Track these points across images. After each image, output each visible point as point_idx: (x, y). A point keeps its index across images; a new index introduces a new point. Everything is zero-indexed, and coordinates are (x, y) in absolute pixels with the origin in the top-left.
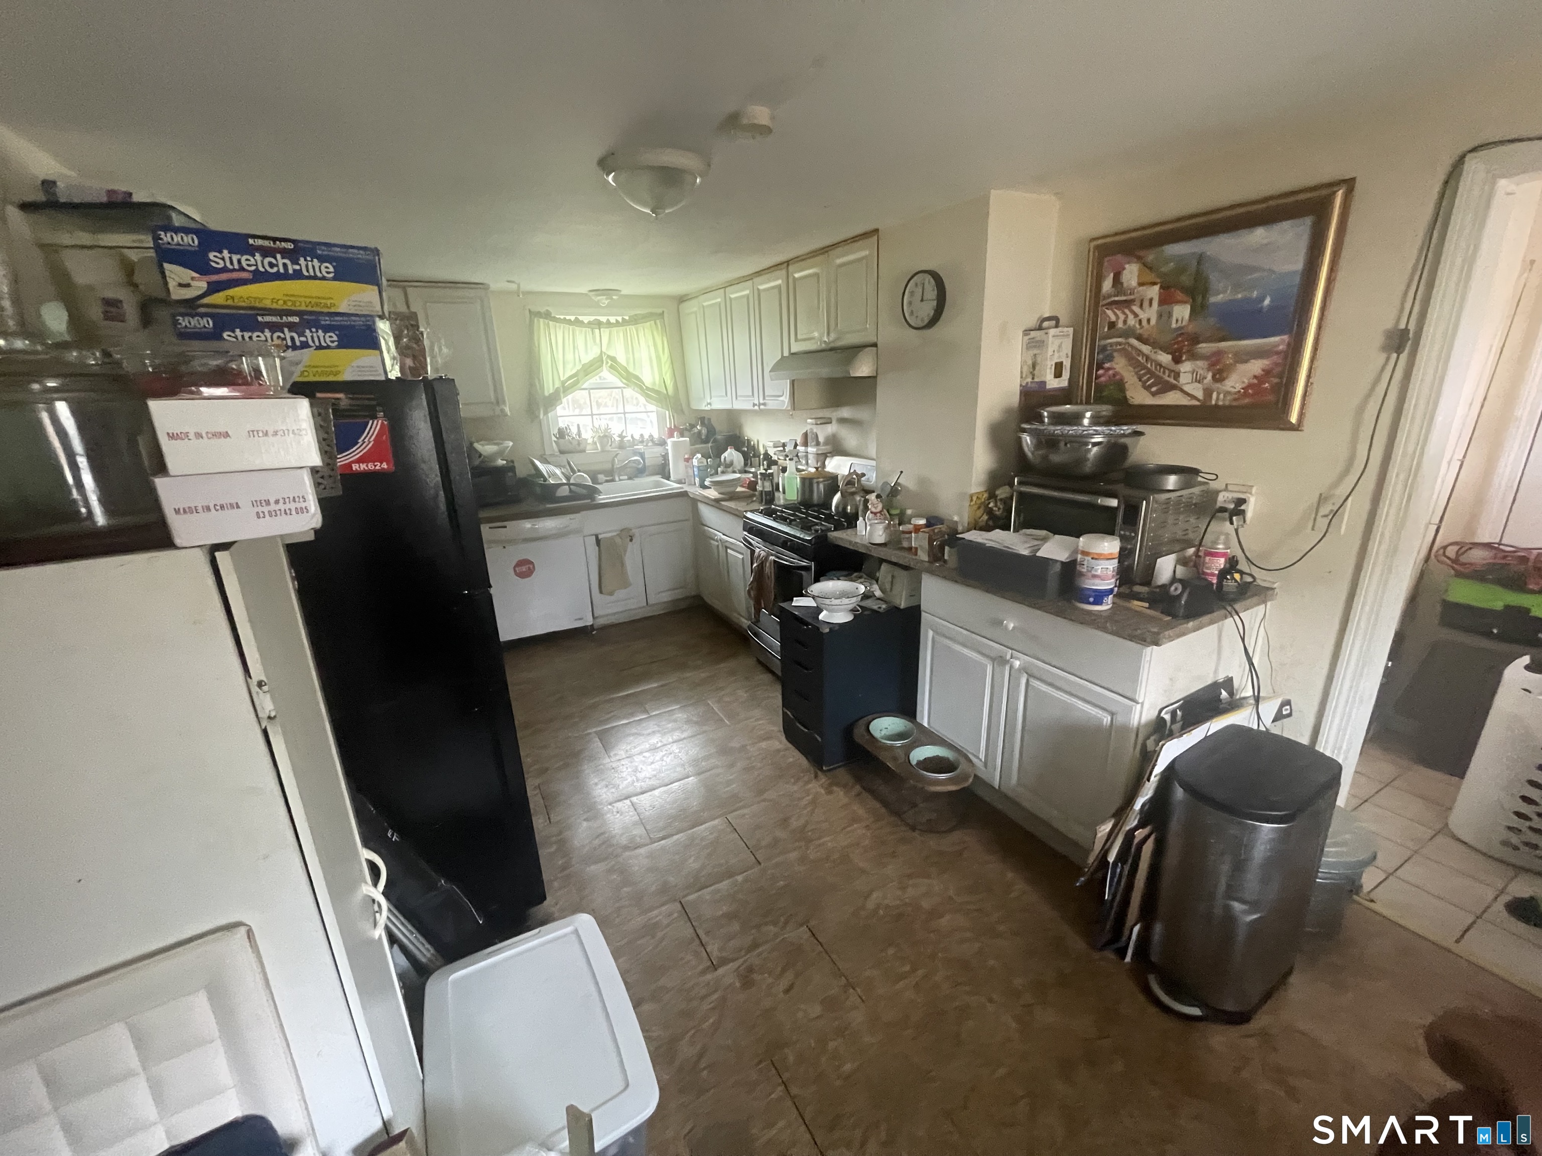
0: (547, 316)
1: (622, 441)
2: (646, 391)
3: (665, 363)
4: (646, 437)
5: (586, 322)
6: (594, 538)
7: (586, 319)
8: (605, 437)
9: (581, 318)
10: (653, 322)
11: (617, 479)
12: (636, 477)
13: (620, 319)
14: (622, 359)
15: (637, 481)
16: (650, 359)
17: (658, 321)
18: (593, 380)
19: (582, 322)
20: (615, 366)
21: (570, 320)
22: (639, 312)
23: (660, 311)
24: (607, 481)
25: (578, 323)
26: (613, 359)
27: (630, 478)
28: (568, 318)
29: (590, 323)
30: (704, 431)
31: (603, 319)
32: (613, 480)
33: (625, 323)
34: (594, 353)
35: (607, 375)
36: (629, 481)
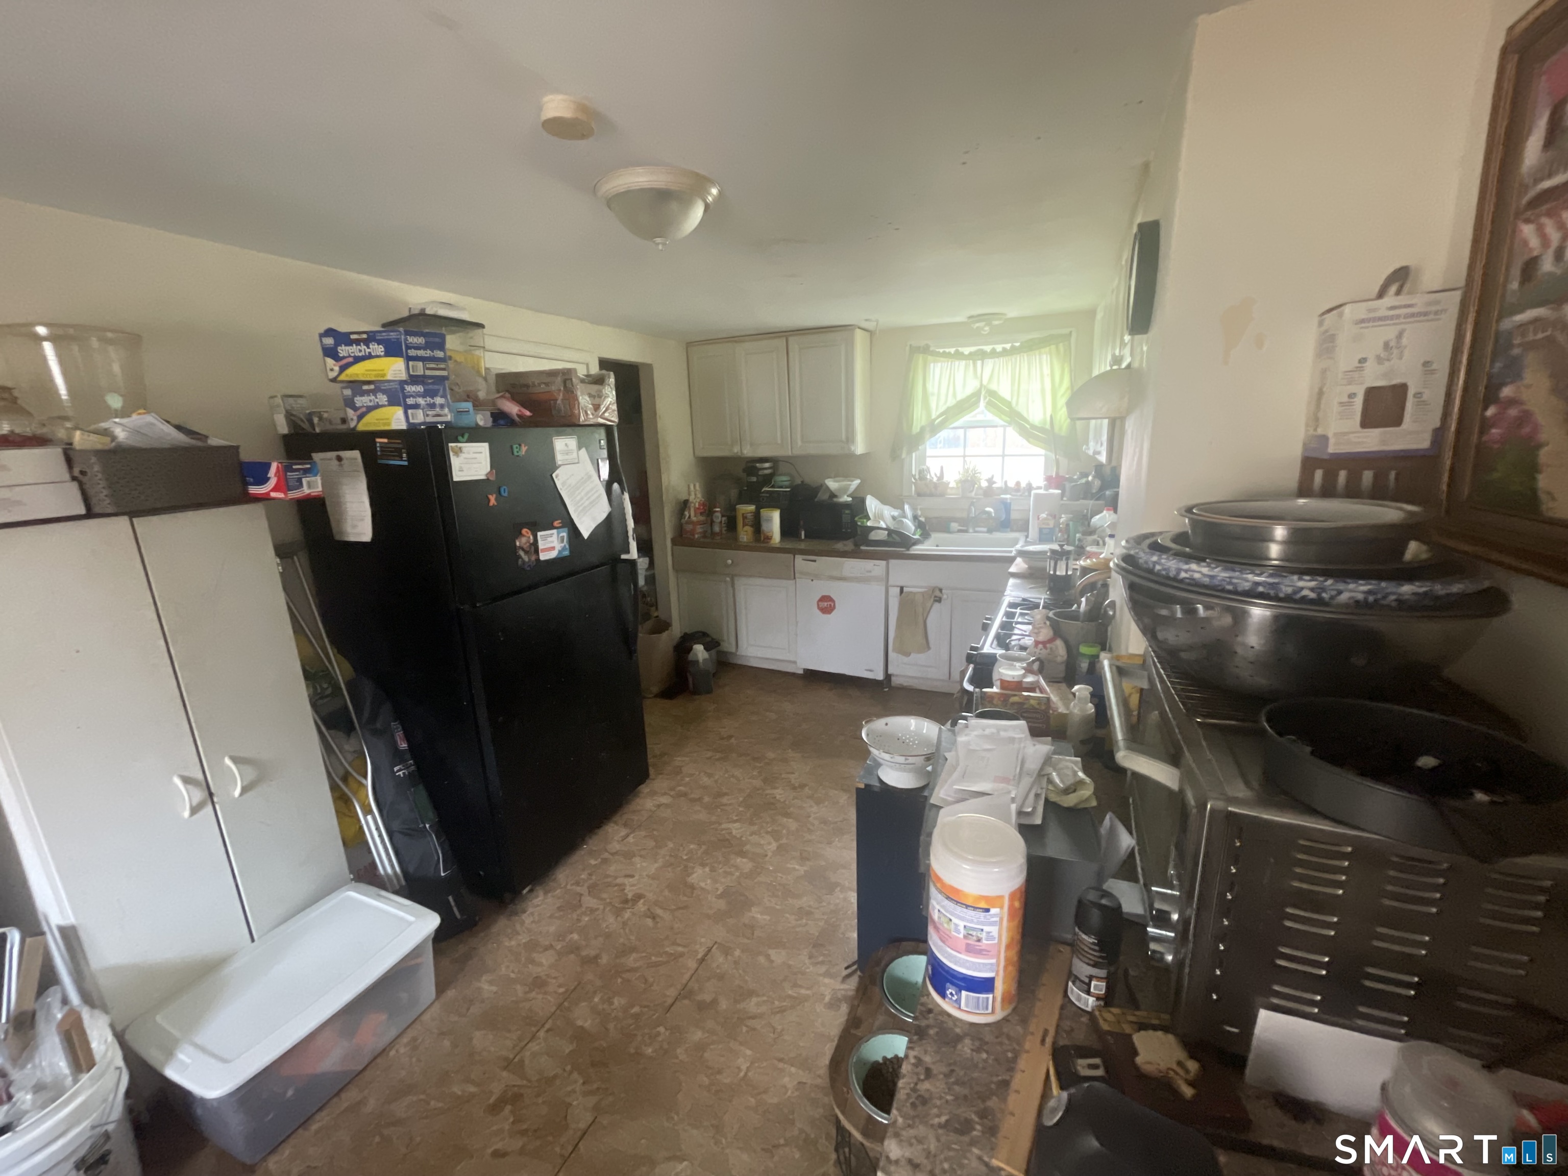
0: (926, 350)
1: (990, 487)
2: (1029, 432)
3: (1063, 395)
4: (1023, 485)
5: (966, 353)
6: (898, 589)
7: (966, 351)
8: (969, 482)
9: (961, 349)
10: (1053, 347)
11: (971, 530)
12: (997, 530)
13: (1008, 346)
14: (1005, 392)
15: (998, 535)
16: (1043, 390)
17: (1061, 345)
18: (967, 418)
19: (962, 354)
20: (995, 401)
21: (949, 353)
22: (1035, 335)
23: (1065, 331)
24: (960, 531)
25: (959, 356)
26: (992, 394)
27: (990, 531)
28: (947, 350)
29: (971, 354)
30: (1097, 483)
31: (988, 348)
32: (966, 531)
33: (1013, 351)
34: (972, 386)
35: (981, 413)
36: (986, 535)
